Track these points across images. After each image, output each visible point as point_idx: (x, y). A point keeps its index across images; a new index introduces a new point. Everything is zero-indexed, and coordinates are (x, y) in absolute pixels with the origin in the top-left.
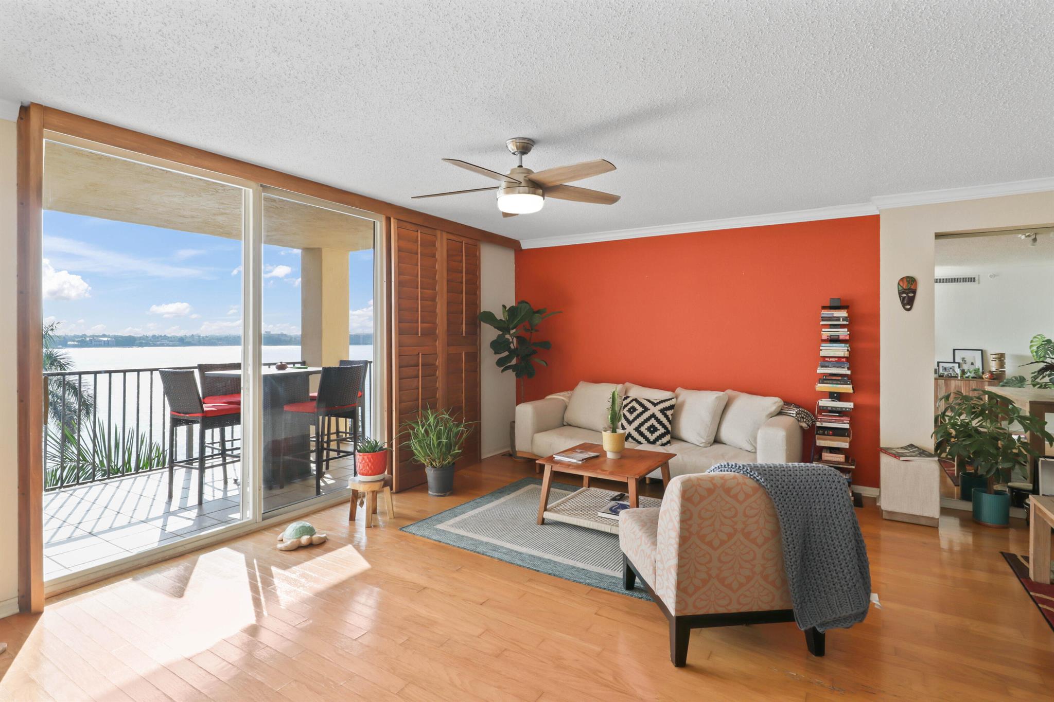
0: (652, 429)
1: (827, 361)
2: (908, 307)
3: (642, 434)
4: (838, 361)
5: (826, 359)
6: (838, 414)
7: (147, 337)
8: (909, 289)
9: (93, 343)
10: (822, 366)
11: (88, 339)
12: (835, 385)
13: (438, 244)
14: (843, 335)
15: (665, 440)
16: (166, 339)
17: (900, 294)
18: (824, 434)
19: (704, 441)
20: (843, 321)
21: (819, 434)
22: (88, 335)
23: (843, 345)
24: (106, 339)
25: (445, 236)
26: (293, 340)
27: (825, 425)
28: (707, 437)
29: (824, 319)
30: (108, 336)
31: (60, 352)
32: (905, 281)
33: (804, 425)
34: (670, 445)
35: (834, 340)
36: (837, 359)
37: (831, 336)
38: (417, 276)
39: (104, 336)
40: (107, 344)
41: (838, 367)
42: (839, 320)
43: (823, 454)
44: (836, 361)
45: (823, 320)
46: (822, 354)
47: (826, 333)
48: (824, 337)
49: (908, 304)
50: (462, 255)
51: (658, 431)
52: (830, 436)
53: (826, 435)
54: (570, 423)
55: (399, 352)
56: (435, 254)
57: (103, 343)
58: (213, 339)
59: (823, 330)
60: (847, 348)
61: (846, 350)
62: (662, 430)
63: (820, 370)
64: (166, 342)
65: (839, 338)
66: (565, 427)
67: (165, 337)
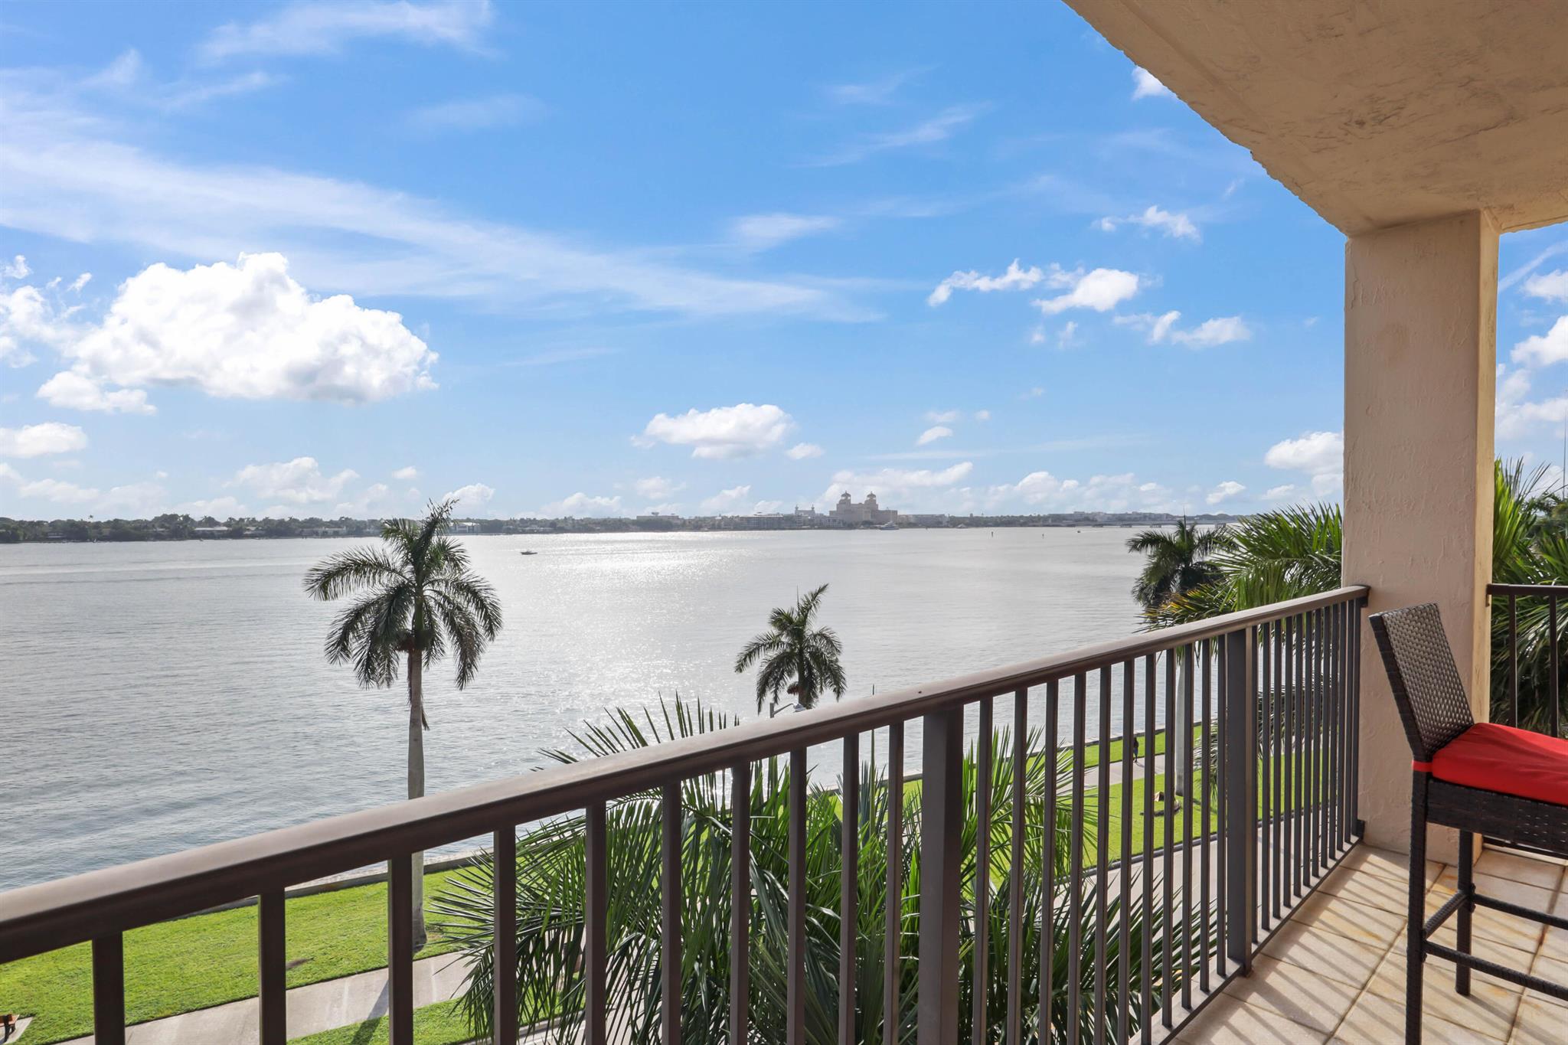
7: (515, 521)
16: (536, 524)
26: (687, 523)
31: (452, 540)
39: (468, 520)
58: (590, 523)
64: (535, 527)
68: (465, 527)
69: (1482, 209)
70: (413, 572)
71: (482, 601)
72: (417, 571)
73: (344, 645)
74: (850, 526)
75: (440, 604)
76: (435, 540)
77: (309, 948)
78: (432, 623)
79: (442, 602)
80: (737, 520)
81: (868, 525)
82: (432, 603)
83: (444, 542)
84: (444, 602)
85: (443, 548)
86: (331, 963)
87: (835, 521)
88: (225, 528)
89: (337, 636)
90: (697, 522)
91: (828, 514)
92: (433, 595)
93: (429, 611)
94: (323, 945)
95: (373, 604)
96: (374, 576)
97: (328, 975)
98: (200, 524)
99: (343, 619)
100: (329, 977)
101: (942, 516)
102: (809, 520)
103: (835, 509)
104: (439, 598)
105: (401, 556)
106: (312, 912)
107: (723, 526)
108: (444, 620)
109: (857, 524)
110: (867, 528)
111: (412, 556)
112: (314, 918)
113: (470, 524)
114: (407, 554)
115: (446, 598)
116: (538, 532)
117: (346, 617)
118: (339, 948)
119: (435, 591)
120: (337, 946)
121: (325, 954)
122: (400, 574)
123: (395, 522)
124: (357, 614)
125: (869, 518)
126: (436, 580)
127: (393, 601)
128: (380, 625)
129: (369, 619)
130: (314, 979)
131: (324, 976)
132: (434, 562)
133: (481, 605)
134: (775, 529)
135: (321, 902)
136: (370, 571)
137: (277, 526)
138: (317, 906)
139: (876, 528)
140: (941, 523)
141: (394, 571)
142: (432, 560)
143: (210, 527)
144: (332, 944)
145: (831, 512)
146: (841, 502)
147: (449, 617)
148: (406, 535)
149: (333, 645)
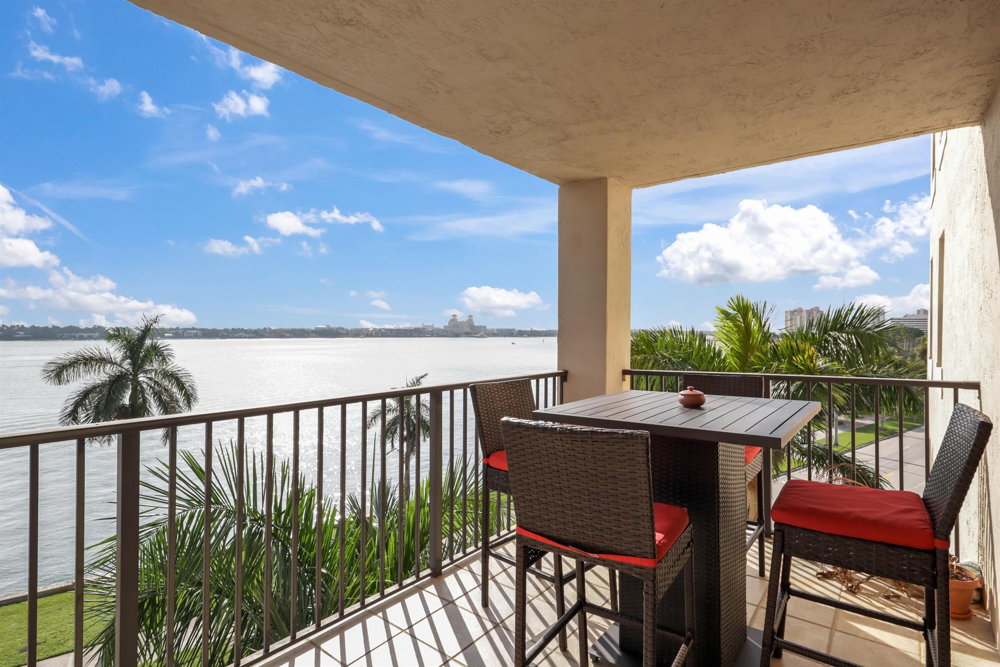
7: (227, 329)
22: (181, 328)
26: (350, 332)
30: (197, 329)
31: (161, 342)
39: (193, 329)
40: (196, 336)
57: (192, 335)
58: (282, 332)
64: (243, 334)
67: (242, 330)
69: (608, 177)
70: (130, 364)
71: (183, 384)
72: (133, 364)
73: (74, 416)
74: (457, 335)
75: (151, 387)
76: (148, 342)
77: (43, 634)
78: (145, 400)
79: (153, 385)
80: (383, 330)
81: (468, 335)
82: (145, 386)
83: (156, 343)
84: (155, 385)
85: (155, 348)
86: (59, 644)
87: (447, 332)
89: (69, 410)
90: (357, 332)
91: (443, 328)
92: (146, 380)
93: (143, 391)
94: (54, 631)
95: (99, 386)
96: (99, 368)
97: (57, 652)
99: (75, 398)
100: (57, 653)
101: (514, 330)
102: (431, 331)
103: (447, 325)
104: (149, 382)
105: (122, 353)
106: (47, 608)
107: (373, 335)
108: (154, 397)
109: (461, 334)
110: (468, 336)
111: (130, 353)
112: (48, 613)
113: (194, 331)
114: (126, 352)
115: (156, 382)
116: (245, 337)
117: (77, 396)
118: (67, 632)
119: (148, 378)
120: (65, 631)
121: (55, 637)
122: (120, 365)
123: (118, 330)
124: (86, 394)
125: (468, 330)
126: (149, 370)
127: (112, 385)
128: (102, 403)
129: (94, 398)
130: (45, 656)
131: (53, 653)
132: (147, 358)
133: (181, 386)
134: (408, 337)
135: (55, 600)
136: (96, 364)
138: (52, 604)
139: (473, 337)
140: (513, 334)
141: (115, 363)
142: (145, 356)
144: (62, 630)
145: (445, 327)
146: (451, 320)
147: (157, 395)
148: (126, 339)
149: (66, 416)
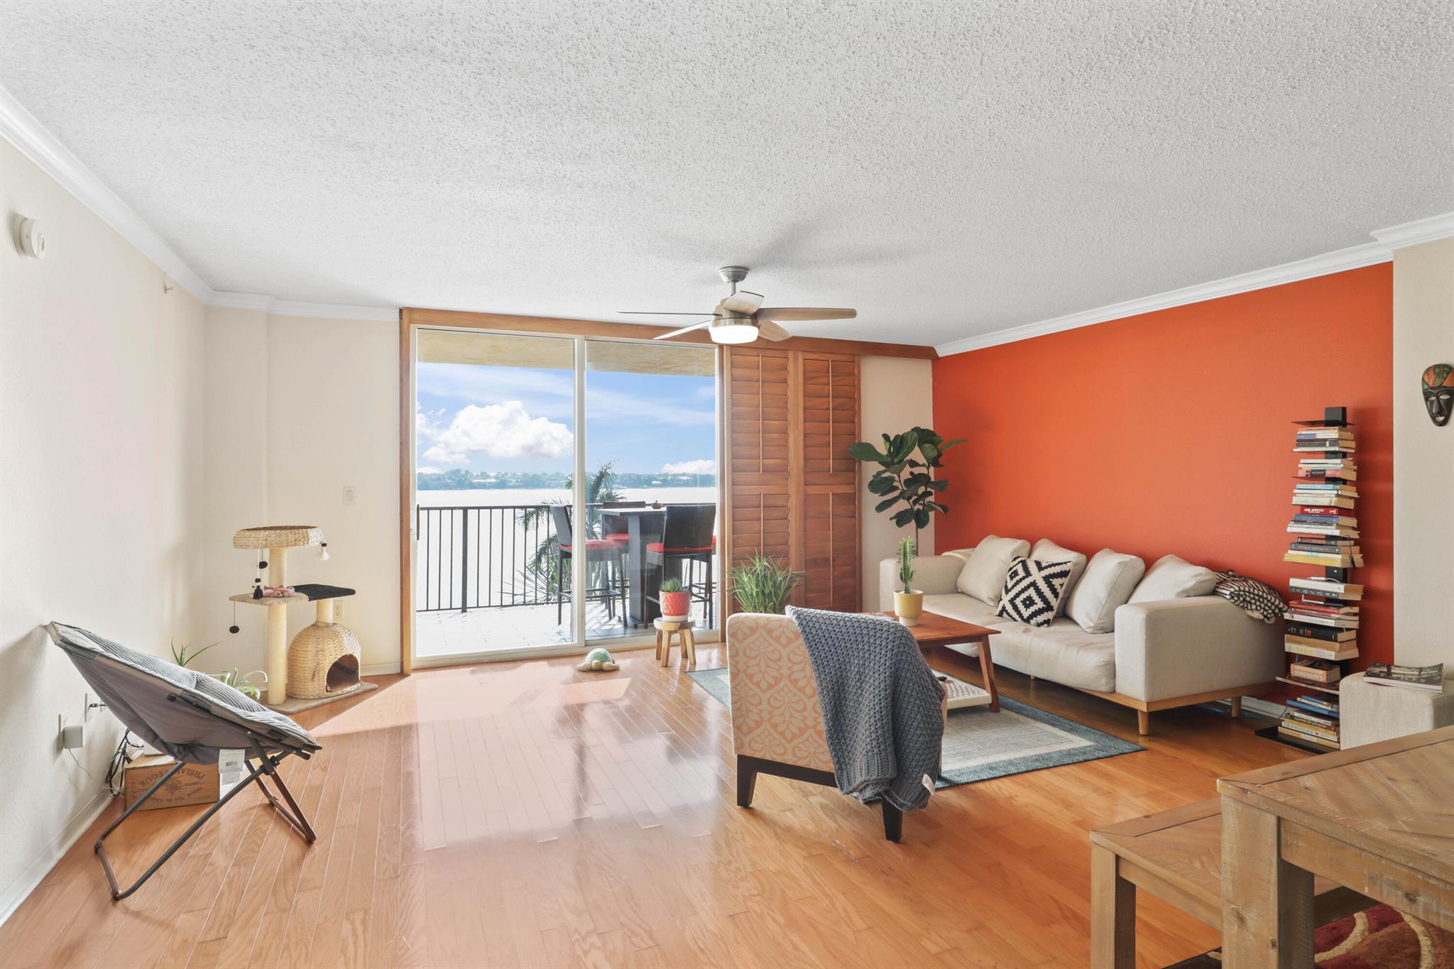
0: (1028, 602)
1: (1307, 513)
2: (1441, 419)
3: (1015, 608)
4: (1326, 513)
5: (1306, 510)
6: (1322, 603)
8: (1440, 386)
9: (675, 483)
10: (1296, 521)
11: (669, 478)
12: (1314, 554)
13: (791, 367)
14: (1332, 470)
15: (1041, 618)
17: (1427, 395)
18: (1297, 634)
19: (1092, 625)
20: (1330, 445)
21: (1289, 633)
22: (670, 474)
23: (1331, 486)
24: (685, 478)
25: (800, 356)
27: (1298, 618)
28: (1098, 619)
29: (1302, 442)
32: (1431, 372)
33: (1257, 615)
34: (1048, 627)
35: (1316, 477)
36: (1322, 510)
37: (1312, 471)
38: (759, 407)
39: (684, 474)
41: (1321, 524)
42: (1324, 445)
43: (1292, 665)
44: (1321, 514)
45: (1298, 446)
46: (1297, 500)
47: (1306, 465)
48: (1302, 473)
49: (1440, 413)
50: (829, 376)
51: (1035, 606)
52: (1308, 637)
53: (1300, 635)
54: (964, 591)
55: (733, 492)
56: (787, 379)
59: (1302, 461)
60: (1335, 492)
61: (1334, 496)
62: (1040, 604)
63: (1293, 528)
65: (1325, 474)
66: (958, 595)
68: (681, 480)
88: (494, 480)
98: (477, 477)
137: (532, 478)
143: (484, 479)
